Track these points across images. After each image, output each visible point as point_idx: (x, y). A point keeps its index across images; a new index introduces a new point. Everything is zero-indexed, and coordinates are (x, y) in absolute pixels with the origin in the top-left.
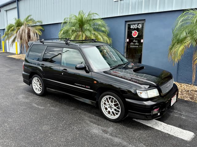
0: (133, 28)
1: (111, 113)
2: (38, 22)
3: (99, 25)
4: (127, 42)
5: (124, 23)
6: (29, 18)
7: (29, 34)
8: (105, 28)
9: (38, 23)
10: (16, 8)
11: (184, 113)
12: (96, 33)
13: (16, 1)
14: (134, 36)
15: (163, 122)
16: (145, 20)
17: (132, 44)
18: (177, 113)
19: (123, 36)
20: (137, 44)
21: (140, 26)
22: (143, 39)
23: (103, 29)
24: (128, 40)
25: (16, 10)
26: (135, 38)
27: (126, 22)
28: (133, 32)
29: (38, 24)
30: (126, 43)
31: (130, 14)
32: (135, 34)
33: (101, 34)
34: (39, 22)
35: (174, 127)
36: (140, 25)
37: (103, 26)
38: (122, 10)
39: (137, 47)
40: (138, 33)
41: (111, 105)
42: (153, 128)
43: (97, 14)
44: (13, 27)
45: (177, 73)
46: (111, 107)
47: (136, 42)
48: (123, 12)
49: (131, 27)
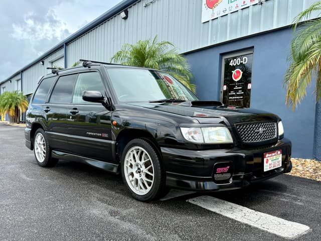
0: (234, 65)
1: (140, 183)
4: (224, 91)
5: (218, 56)
8: (182, 65)
10: (63, 57)
11: (304, 198)
13: (63, 46)
14: (236, 78)
15: (248, 207)
16: (253, 47)
17: (232, 93)
18: (288, 196)
19: (217, 81)
20: (240, 92)
22: (250, 83)
24: (225, 88)
25: (63, 60)
26: (238, 82)
27: (222, 55)
28: (234, 72)
30: (221, 92)
31: (228, 39)
32: (237, 75)
33: (175, 75)
35: (270, 216)
36: (246, 58)
37: (180, 63)
38: (214, 37)
39: (241, 99)
40: (242, 73)
41: (139, 167)
42: (218, 214)
43: (170, 44)
45: (315, 141)
46: (139, 172)
47: (240, 89)
48: (216, 38)
49: (230, 64)
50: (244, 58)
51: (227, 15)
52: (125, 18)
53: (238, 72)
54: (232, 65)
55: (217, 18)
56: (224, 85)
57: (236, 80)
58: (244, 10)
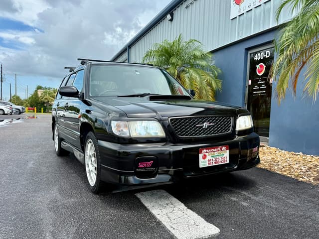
0: (259, 59)
4: (249, 85)
11: (258, 198)
14: (260, 72)
17: (256, 87)
20: (264, 87)
24: (250, 82)
26: (262, 76)
27: (248, 50)
28: (258, 66)
30: (247, 87)
32: (261, 70)
36: (269, 51)
38: (241, 32)
39: (264, 93)
40: (265, 67)
47: (263, 84)
50: (267, 52)
51: (252, 10)
52: (171, 20)
53: (261, 66)
54: (256, 59)
55: (243, 14)
56: (249, 79)
57: (260, 75)
58: (267, 4)
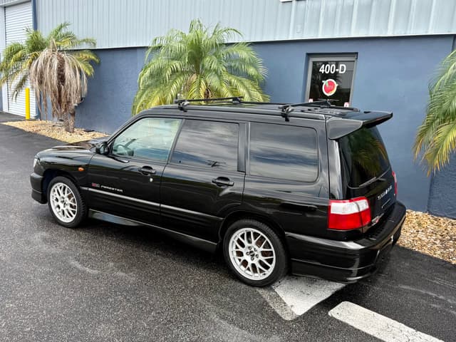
2: (84, 40)
3: (243, 61)
5: (304, 57)
6: (63, 31)
7: (62, 71)
8: (255, 67)
9: (85, 43)
10: (30, 1)
12: (233, 80)
16: (357, 53)
19: (300, 92)
21: (343, 67)
22: (348, 101)
23: (252, 71)
25: (29, 7)
26: (330, 97)
27: (309, 55)
28: (325, 83)
29: (85, 46)
31: (320, 37)
32: (329, 88)
33: (245, 83)
34: (86, 41)
36: (344, 65)
37: (253, 64)
38: (299, 26)
43: (236, 31)
44: (20, 52)
45: (430, 190)
48: (303, 29)
49: (320, 70)
50: (341, 66)
53: (331, 83)
54: (323, 71)
56: (310, 98)
57: (328, 95)
